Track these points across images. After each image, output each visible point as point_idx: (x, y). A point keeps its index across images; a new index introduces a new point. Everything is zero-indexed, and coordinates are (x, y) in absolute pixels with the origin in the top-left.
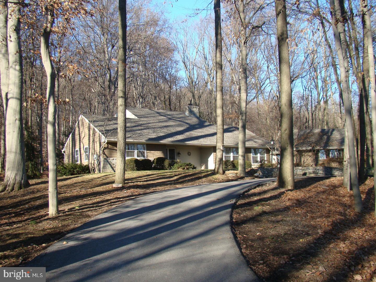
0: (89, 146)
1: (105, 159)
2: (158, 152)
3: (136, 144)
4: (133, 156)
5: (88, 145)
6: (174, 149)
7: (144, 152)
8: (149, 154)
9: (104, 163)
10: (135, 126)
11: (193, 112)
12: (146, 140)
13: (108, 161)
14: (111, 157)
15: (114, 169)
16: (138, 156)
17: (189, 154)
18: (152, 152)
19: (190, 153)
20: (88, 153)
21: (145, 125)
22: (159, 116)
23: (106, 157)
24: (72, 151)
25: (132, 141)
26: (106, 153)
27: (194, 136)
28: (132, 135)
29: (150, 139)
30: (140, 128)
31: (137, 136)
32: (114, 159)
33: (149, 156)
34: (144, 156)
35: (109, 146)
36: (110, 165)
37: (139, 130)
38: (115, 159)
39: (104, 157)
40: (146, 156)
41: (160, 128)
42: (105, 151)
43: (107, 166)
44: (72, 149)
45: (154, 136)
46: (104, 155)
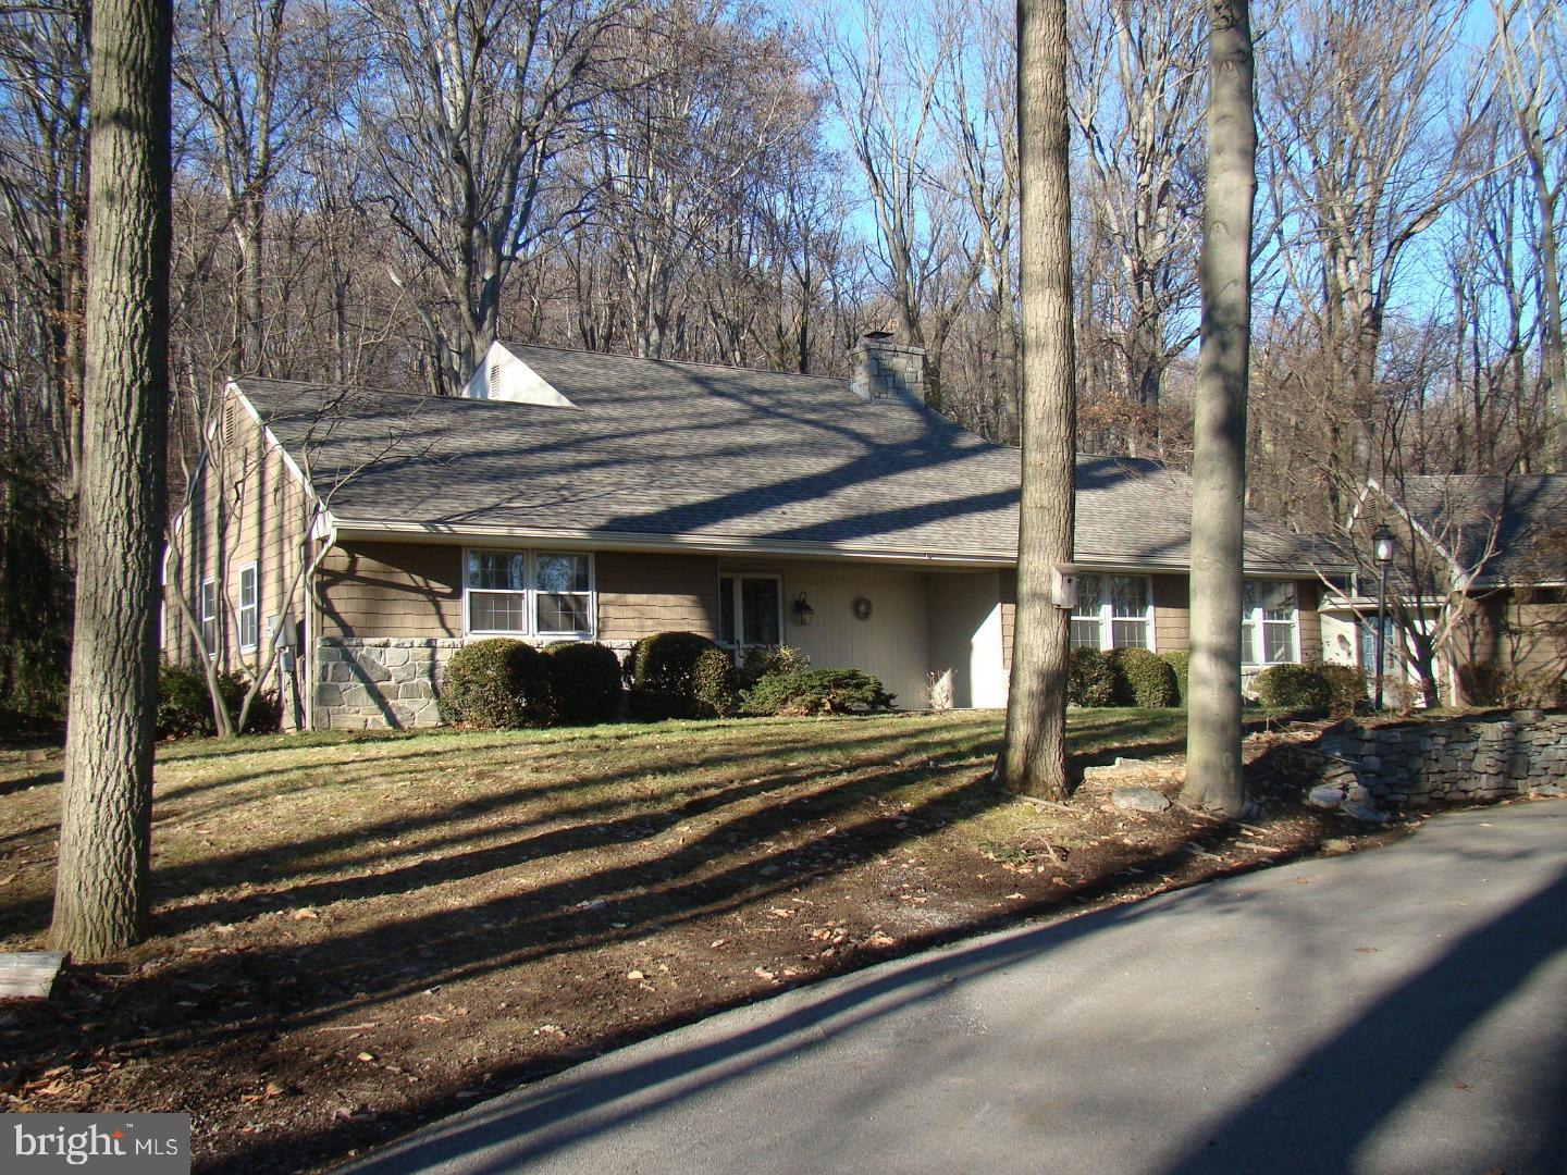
0: (260, 562)
1: (333, 642)
2: (671, 599)
3: (534, 549)
4: (516, 626)
5: (255, 555)
6: (775, 582)
7: (581, 604)
8: (612, 611)
9: (325, 668)
10: (544, 448)
11: (890, 379)
12: (590, 530)
13: (348, 658)
14: (372, 631)
15: (391, 702)
16: (543, 624)
17: (862, 608)
18: (632, 598)
19: (868, 604)
20: (255, 605)
21: (603, 444)
22: (701, 396)
23: (337, 632)
24: (193, 587)
25: (503, 531)
26: (339, 607)
27: (889, 505)
28: (510, 500)
29: (620, 524)
30: (569, 457)
31: (537, 502)
32: (386, 645)
33: (611, 623)
34: (580, 625)
35: (364, 563)
36: (364, 678)
37: (563, 469)
38: (394, 642)
39: (328, 633)
40: (592, 621)
41: (695, 458)
42: (331, 592)
43: (342, 686)
44: (193, 576)
45: (644, 504)
46: (328, 621)
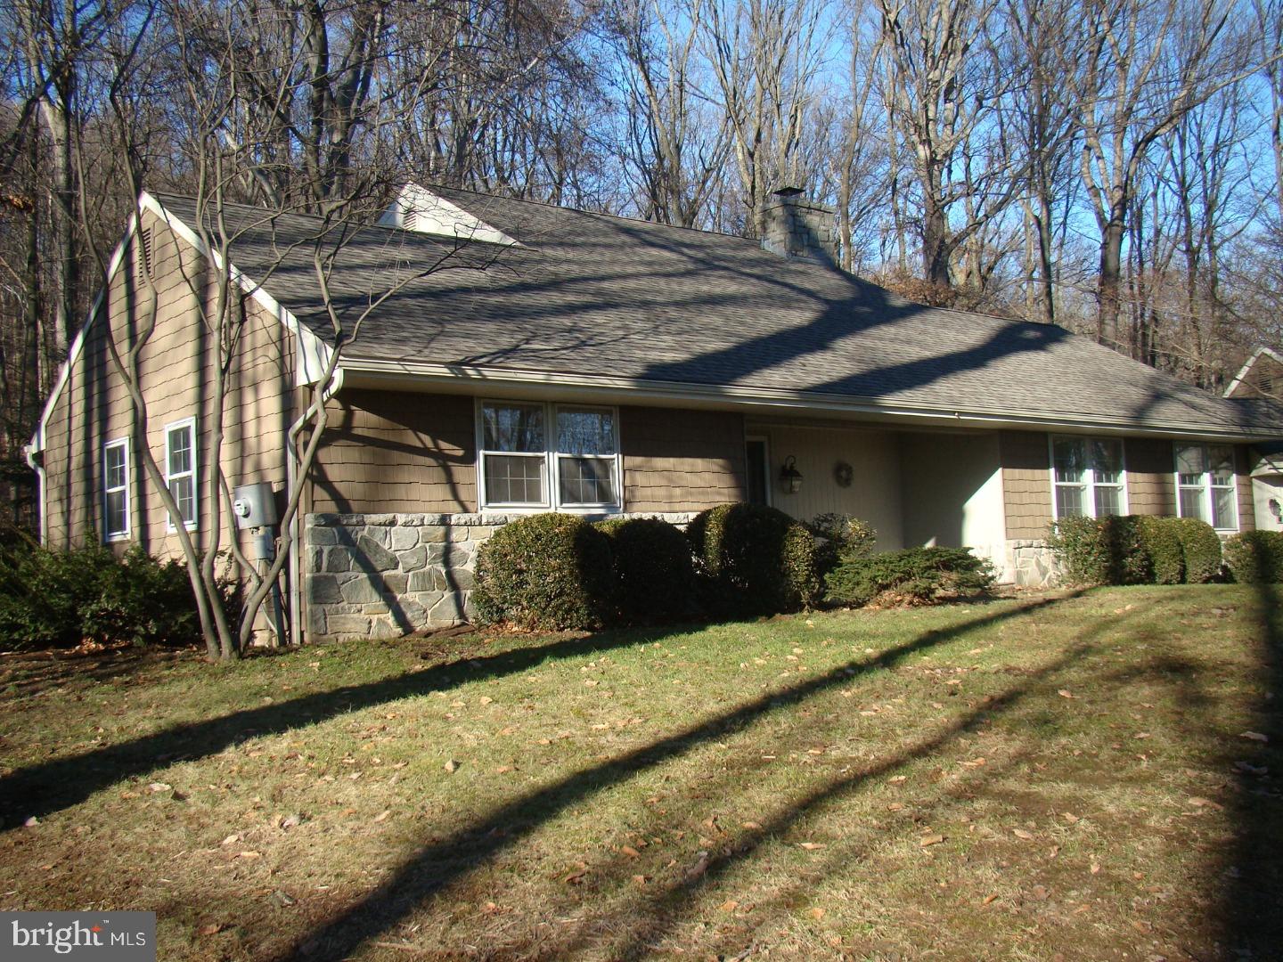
0: (201, 418)
1: (329, 520)
2: (699, 463)
3: (554, 403)
4: (534, 496)
5: (194, 410)
6: (761, 444)
7: (605, 465)
8: (640, 478)
9: (319, 554)
11: (805, 237)
12: (637, 378)
13: (347, 539)
14: (375, 503)
15: (399, 597)
16: (568, 495)
17: (844, 474)
18: (660, 462)
19: (849, 470)
20: (193, 472)
21: (594, 286)
22: (632, 246)
23: (331, 507)
24: (88, 451)
25: (539, 377)
26: (333, 473)
28: (527, 341)
29: (657, 373)
30: (557, 298)
31: (556, 344)
32: (393, 523)
33: (639, 493)
34: (604, 496)
35: (364, 419)
36: (367, 566)
37: (571, 309)
38: (401, 518)
39: (320, 508)
40: (617, 489)
41: (681, 304)
42: (323, 455)
43: (340, 577)
44: (88, 439)
45: (668, 350)
46: (320, 493)
